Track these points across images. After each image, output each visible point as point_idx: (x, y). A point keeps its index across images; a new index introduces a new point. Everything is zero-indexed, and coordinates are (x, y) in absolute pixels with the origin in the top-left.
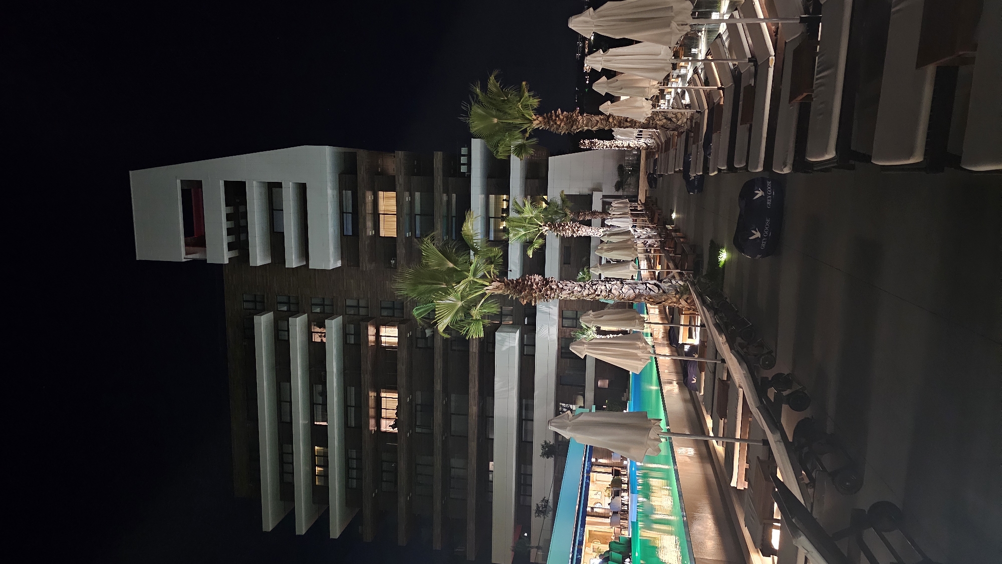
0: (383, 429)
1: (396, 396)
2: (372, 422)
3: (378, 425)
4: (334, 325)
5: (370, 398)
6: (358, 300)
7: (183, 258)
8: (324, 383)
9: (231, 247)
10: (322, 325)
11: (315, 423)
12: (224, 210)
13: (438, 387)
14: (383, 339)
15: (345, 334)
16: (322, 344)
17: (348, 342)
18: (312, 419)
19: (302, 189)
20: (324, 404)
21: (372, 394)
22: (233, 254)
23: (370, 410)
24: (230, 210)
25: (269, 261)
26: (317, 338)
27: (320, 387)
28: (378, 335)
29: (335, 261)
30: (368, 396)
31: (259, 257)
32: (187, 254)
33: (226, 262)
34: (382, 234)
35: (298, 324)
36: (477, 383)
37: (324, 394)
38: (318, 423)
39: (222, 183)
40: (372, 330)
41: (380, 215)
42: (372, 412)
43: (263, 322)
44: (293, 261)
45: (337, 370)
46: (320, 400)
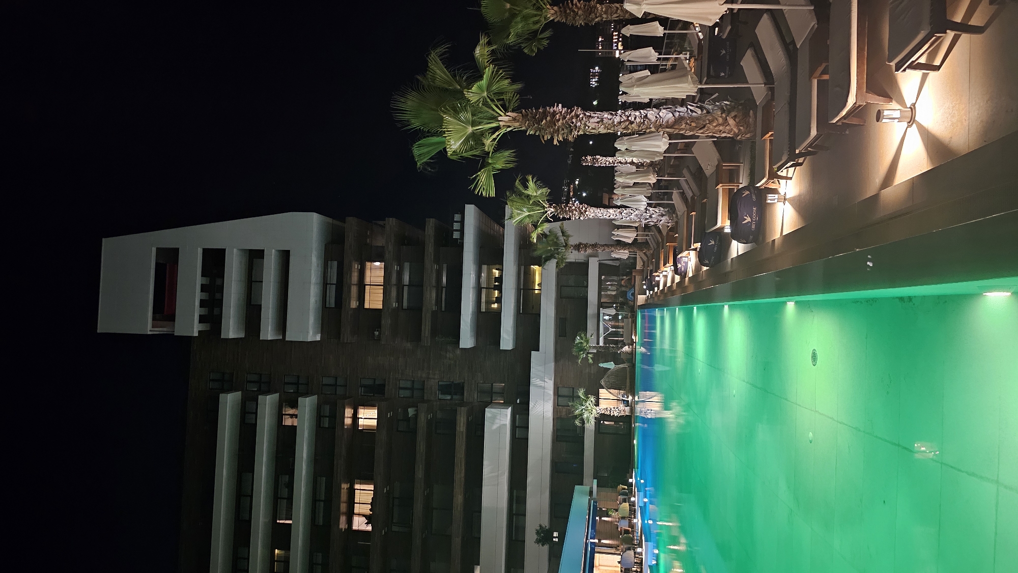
0: (355, 527)
1: (372, 487)
2: (343, 519)
3: (350, 522)
4: (307, 404)
5: (342, 491)
6: (336, 378)
7: (149, 330)
8: (291, 473)
9: (202, 319)
10: (294, 405)
11: (278, 521)
12: (199, 280)
13: (420, 474)
14: (361, 422)
15: (319, 416)
16: (293, 428)
17: (322, 426)
18: (275, 516)
19: (285, 256)
20: (290, 499)
21: (345, 486)
22: (202, 327)
23: (342, 504)
24: (206, 281)
25: (242, 335)
26: (288, 422)
27: (286, 478)
28: (355, 418)
29: (315, 334)
30: (340, 488)
31: (232, 329)
32: (153, 327)
33: (196, 334)
34: (367, 306)
35: (268, 403)
36: (463, 467)
37: (290, 486)
38: (281, 522)
39: (200, 251)
40: (349, 412)
41: (366, 286)
42: (343, 507)
43: (229, 402)
44: (268, 332)
45: (308, 456)
46: (285, 492)
